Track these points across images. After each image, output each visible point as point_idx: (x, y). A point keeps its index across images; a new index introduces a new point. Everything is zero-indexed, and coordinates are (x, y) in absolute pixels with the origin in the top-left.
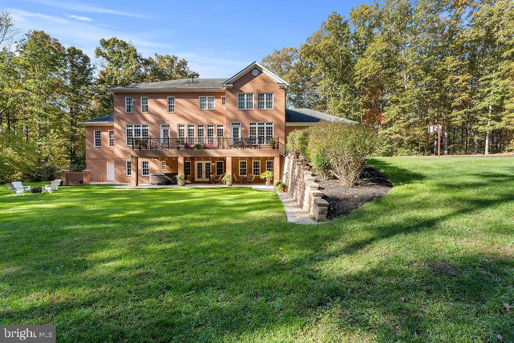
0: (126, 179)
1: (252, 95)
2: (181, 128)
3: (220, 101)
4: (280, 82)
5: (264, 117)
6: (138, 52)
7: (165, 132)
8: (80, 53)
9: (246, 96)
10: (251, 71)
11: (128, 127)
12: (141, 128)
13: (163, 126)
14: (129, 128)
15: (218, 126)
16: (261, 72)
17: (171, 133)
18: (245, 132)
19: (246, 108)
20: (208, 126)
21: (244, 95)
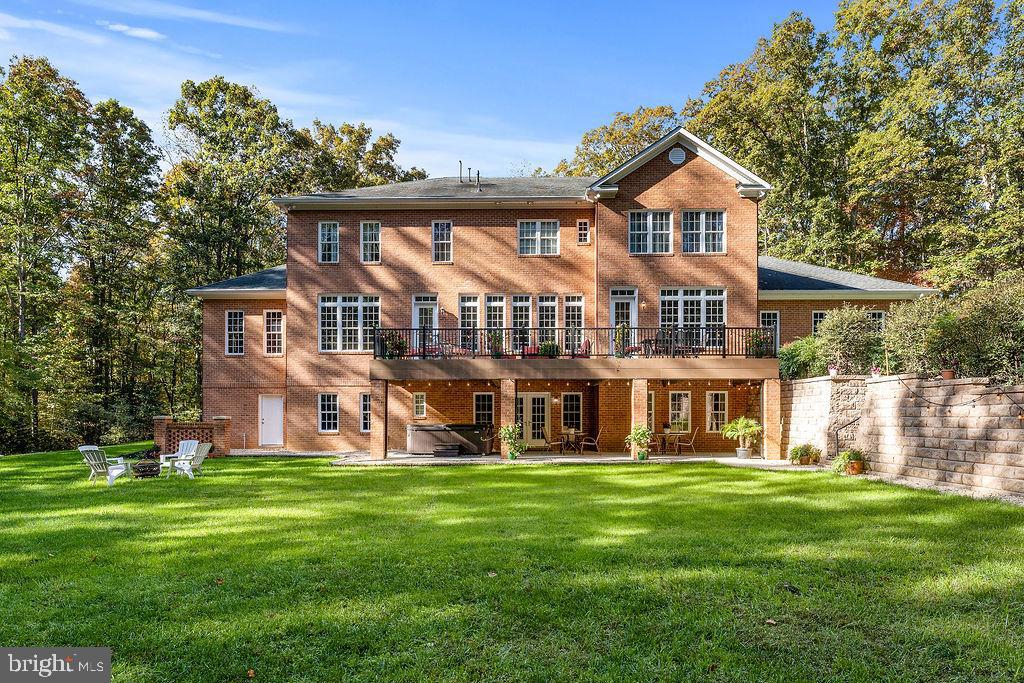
0: (319, 440)
1: (668, 215)
2: (468, 304)
3: (573, 231)
4: (744, 181)
5: (699, 274)
6: (280, 113)
7: (425, 314)
8: (127, 117)
9: (650, 218)
10: (665, 153)
11: (323, 300)
12: (360, 304)
13: (418, 299)
14: (327, 304)
15: (568, 299)
16: (691, 155)
17: (441, 318)
18: (647, 315)
19: (650, 251)
20: (541, 299)
21: (645, 217)
